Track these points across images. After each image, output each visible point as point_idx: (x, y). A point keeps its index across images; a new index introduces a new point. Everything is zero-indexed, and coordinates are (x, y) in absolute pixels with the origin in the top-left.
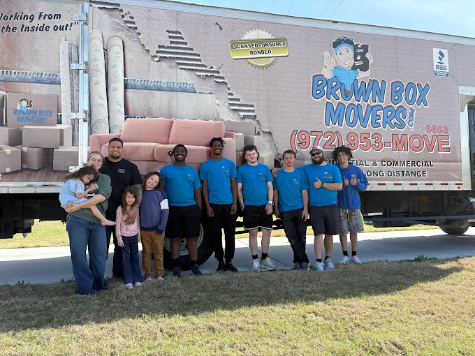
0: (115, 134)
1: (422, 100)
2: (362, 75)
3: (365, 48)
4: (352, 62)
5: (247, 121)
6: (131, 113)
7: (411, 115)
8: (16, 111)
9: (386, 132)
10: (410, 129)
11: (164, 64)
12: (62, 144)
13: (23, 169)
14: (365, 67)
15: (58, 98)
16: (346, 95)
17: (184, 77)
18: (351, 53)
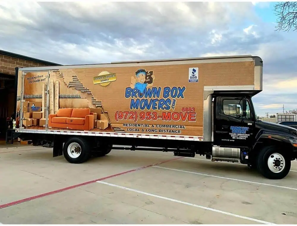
0: (56, 114)
1: (181, 95)
2: (149, 85)
3: (151, 73)
4: (145, 80)
5: (98, 108)
6: (60, 107)
7: (174, 103)
8: (32, 108)
9: (160, 111)
10: (172, 110)
11: (71, 89)
12: (42, 117)
13: (32, 125)
14: (150, 82)
15: (41, 102)
16: (141, 95)
17: (77, 93)
18: (144, 76)
